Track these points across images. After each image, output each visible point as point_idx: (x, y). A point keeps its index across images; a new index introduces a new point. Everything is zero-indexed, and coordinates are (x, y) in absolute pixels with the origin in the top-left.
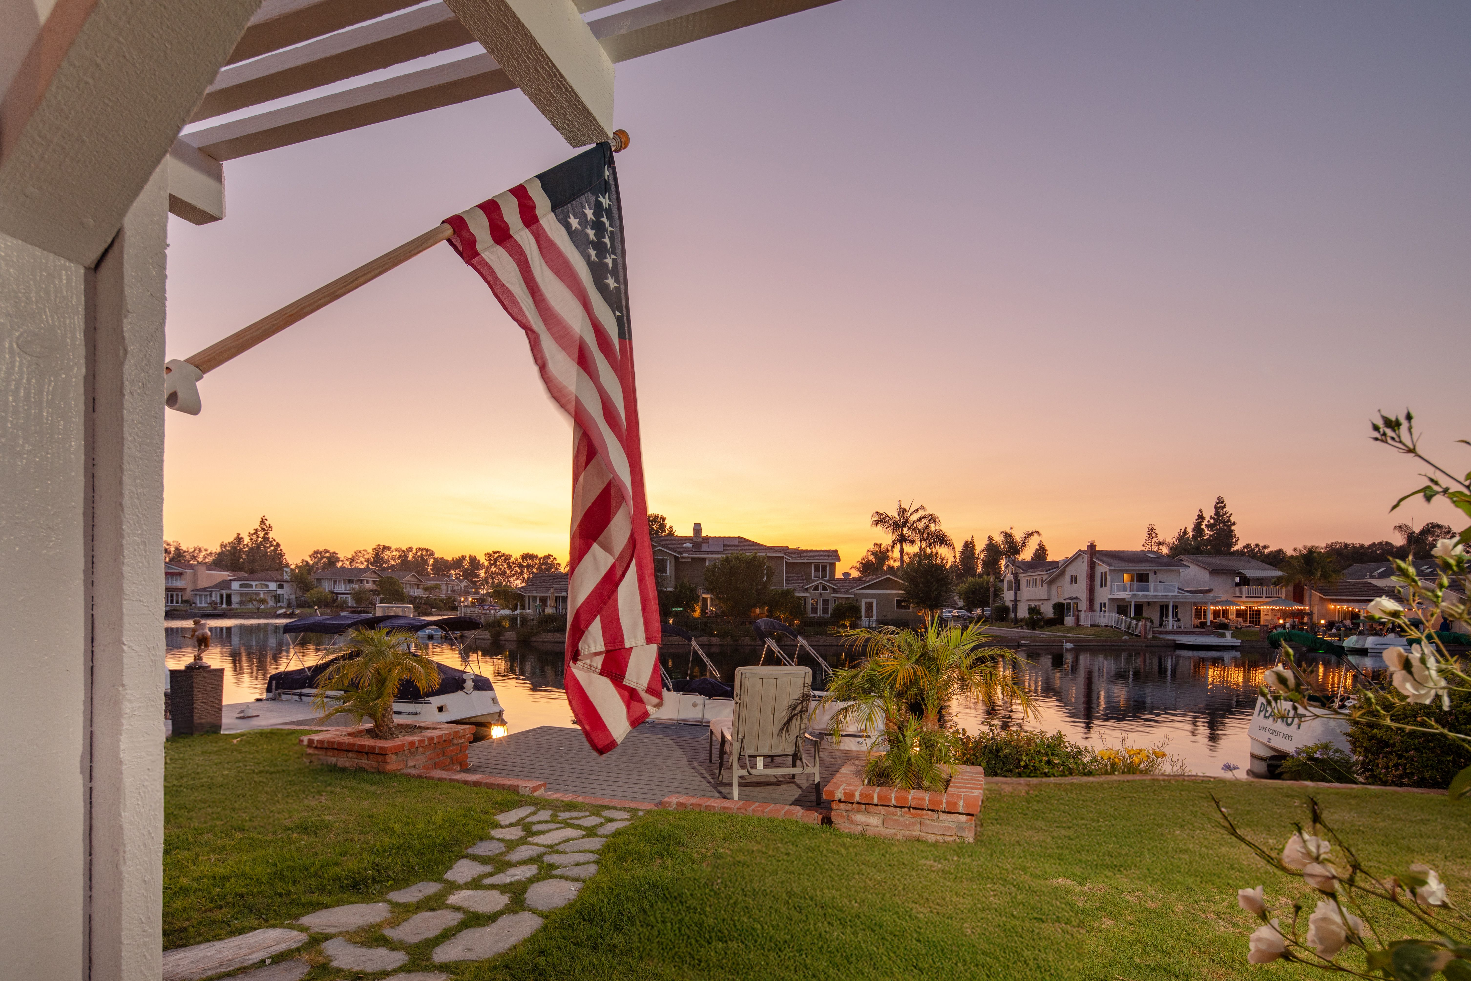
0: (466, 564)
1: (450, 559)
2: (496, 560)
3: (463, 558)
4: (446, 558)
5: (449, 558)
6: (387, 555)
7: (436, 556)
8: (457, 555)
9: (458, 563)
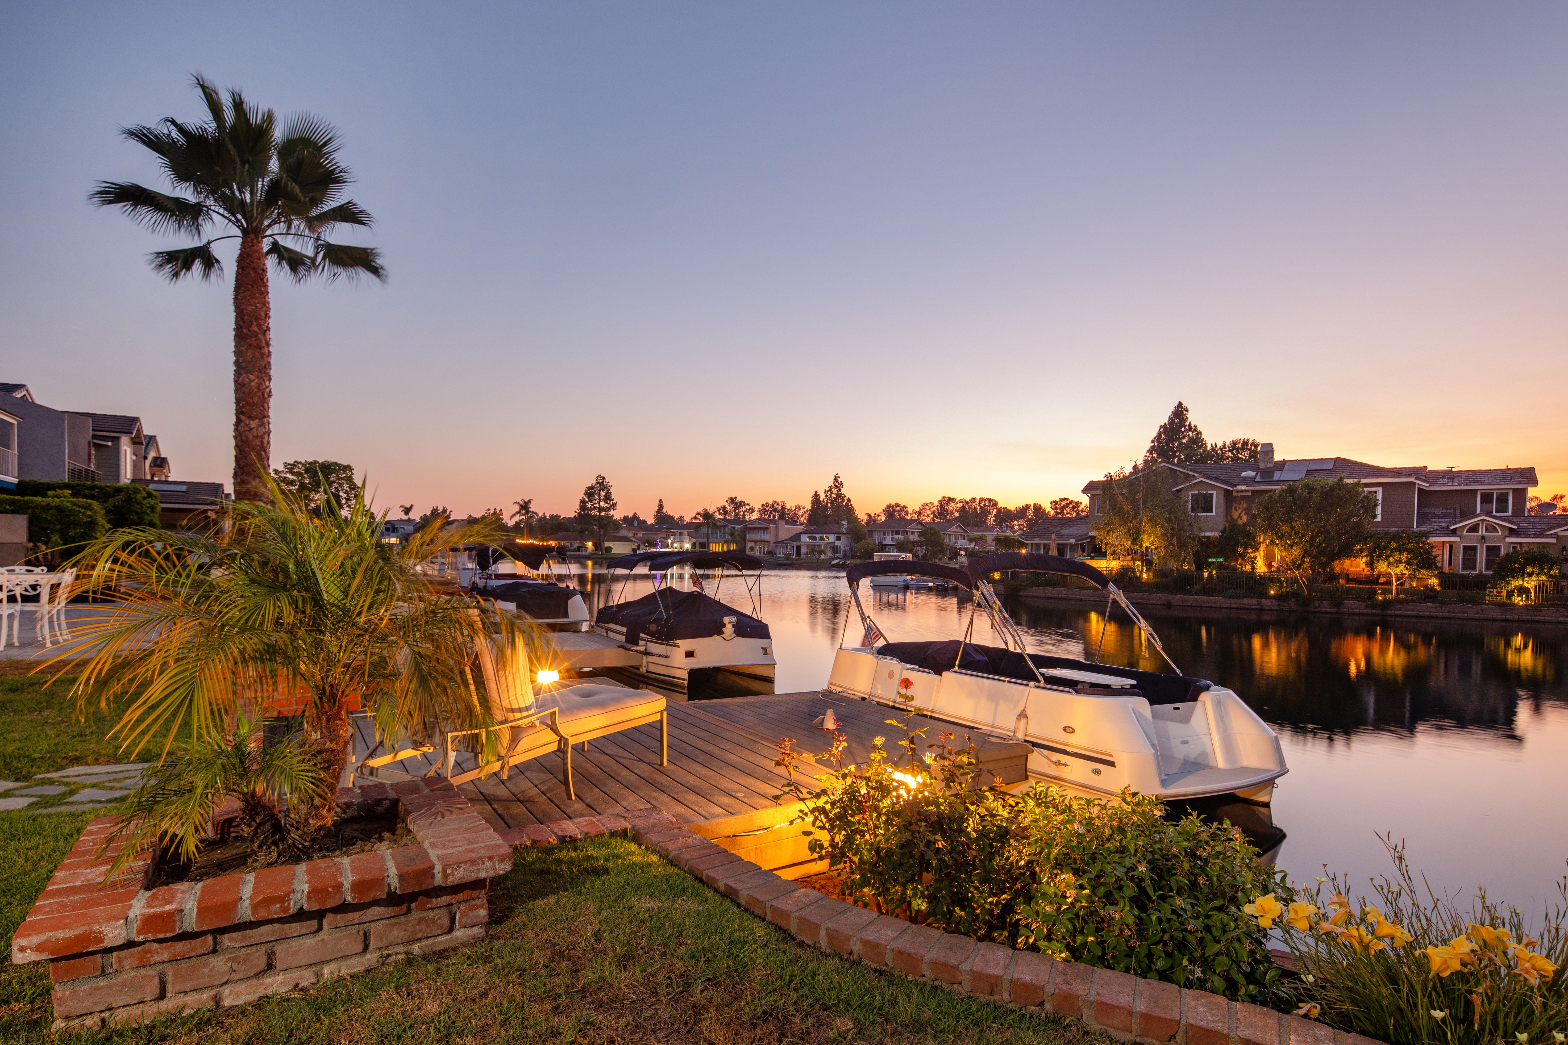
0: (1030, 514)
1: (1013, 509)
2: (1063, 508)
3: (1027, 507)
4: (1009, 508)
5: (1012, 507)
6: (951, 507)
7: (999, 505)
8: (1021, 504)
9: (1022, 512)
